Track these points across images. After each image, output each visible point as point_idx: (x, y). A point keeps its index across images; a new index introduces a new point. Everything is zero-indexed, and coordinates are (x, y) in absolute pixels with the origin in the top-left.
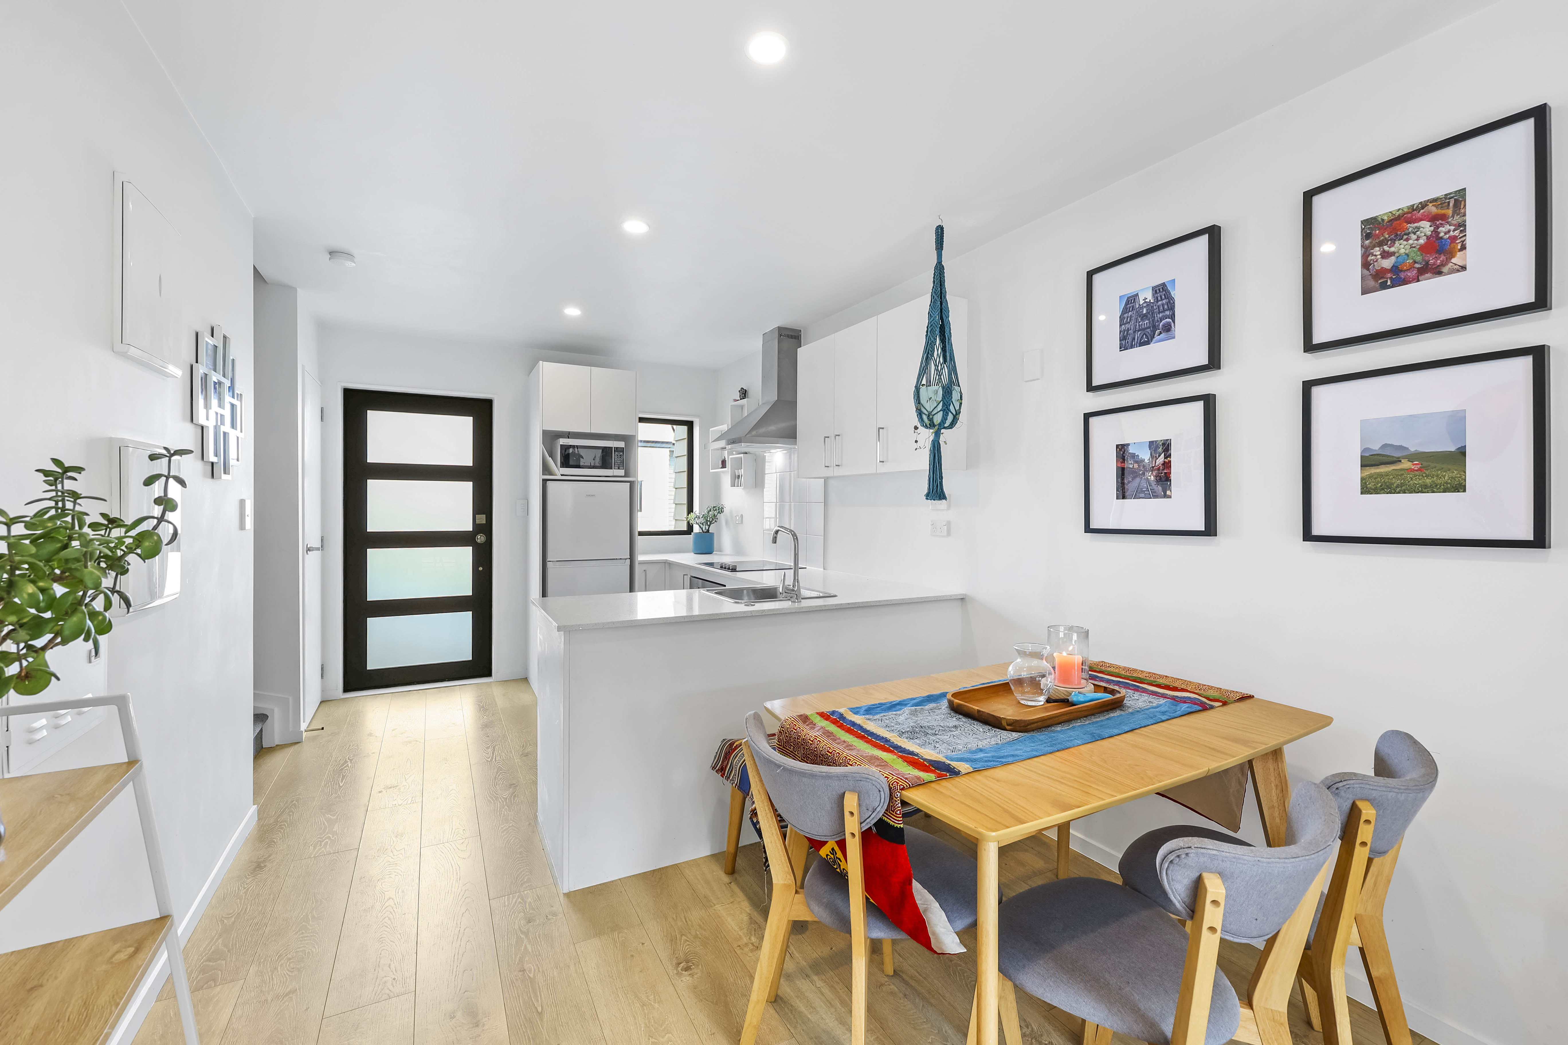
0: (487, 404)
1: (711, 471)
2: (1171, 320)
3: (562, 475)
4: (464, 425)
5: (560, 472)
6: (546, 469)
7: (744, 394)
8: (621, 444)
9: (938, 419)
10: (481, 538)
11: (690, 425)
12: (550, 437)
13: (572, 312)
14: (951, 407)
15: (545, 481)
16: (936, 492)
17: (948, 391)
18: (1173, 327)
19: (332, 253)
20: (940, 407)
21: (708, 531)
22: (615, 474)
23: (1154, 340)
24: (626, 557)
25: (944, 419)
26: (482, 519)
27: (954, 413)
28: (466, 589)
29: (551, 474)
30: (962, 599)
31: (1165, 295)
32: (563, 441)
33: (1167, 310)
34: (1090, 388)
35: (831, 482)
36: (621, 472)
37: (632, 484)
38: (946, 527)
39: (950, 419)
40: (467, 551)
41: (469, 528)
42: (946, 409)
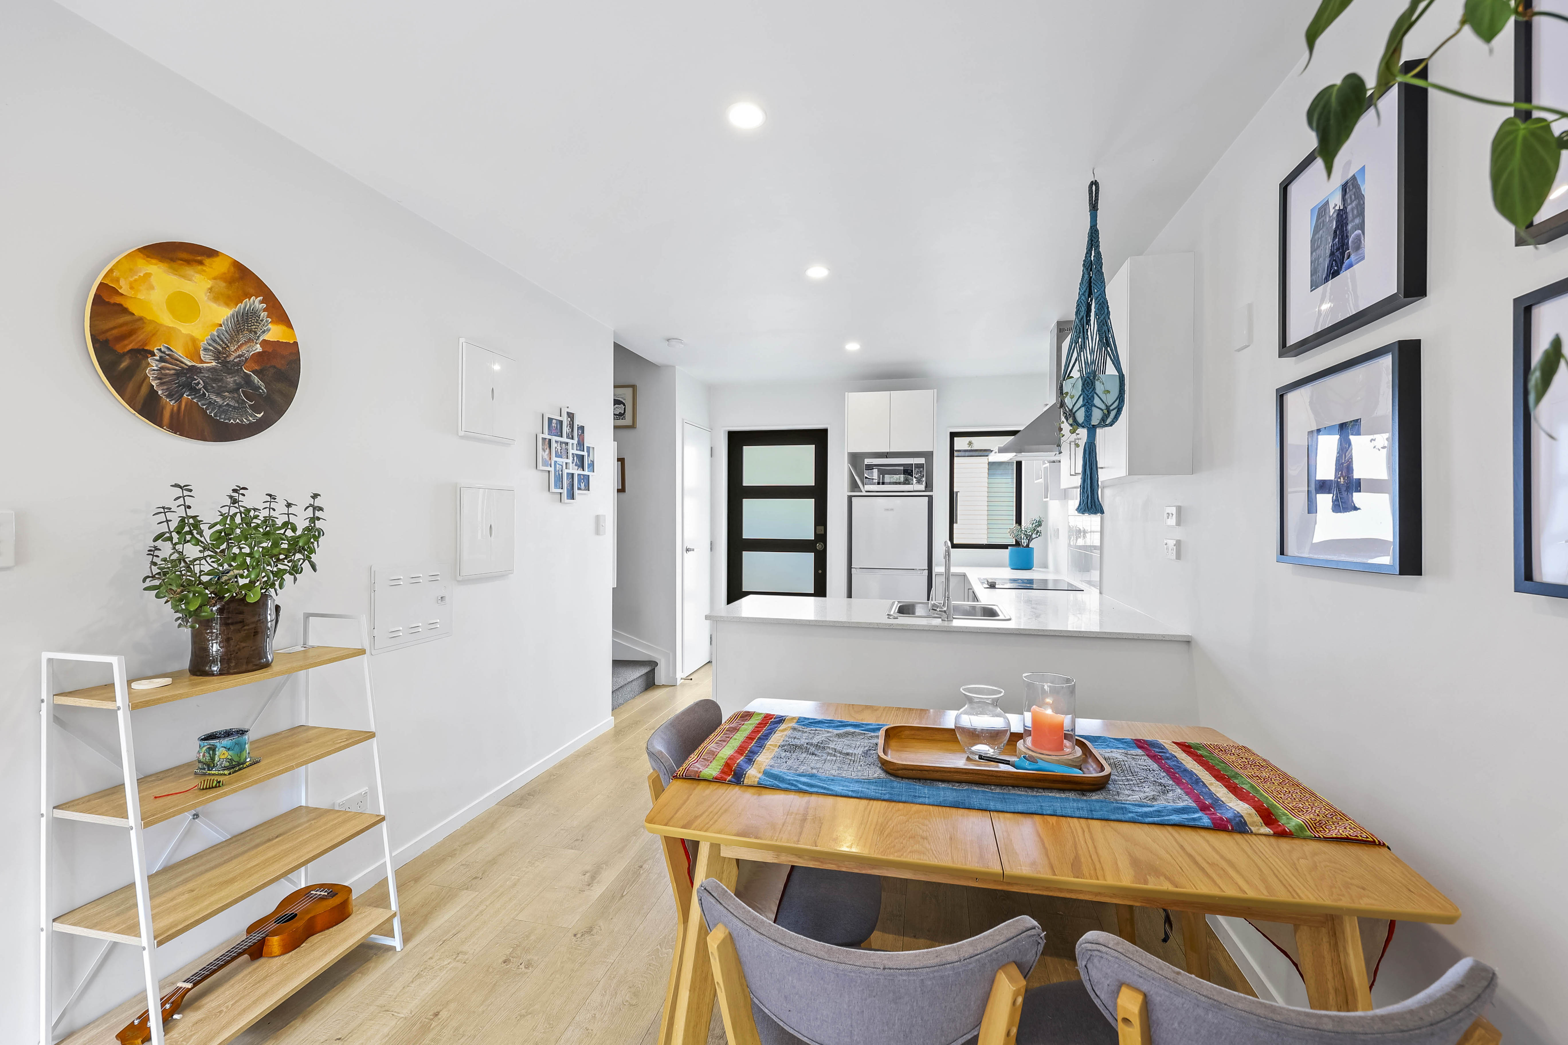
0: (825, 434)
1: (1035, 482)
2: (1360, 231)
3: (867, 492)
4: (808, 451)
5: (864, 488)
8: (922, 461)
9: (1081, 416)
10: (819, 546)
12: (855, 458)
13: (853, 347)
14: (1097, 401)
15: (850, 498)
17: (1088, 382)
18: (1363, 242)
19: (668, 340)
20: (1081, 402)
21: (1028, 546)
22: (915, 489)
23: (1344, 266)
24: (924, 568)
25: (1088, 416)
26: (820, 530)
27: (1103, 407)
29: (859, 490)
30: (1187, 642)
31: (1354, 194)
32: (867, 461)
33: (1356, 217)
34: (1285, 349)
36: (922, 487)
37: (930, 498)
38: (1175, 547)
39: (1097, 416)
40: (810, 556)
41: (812, 537)
42: (1088, 404)
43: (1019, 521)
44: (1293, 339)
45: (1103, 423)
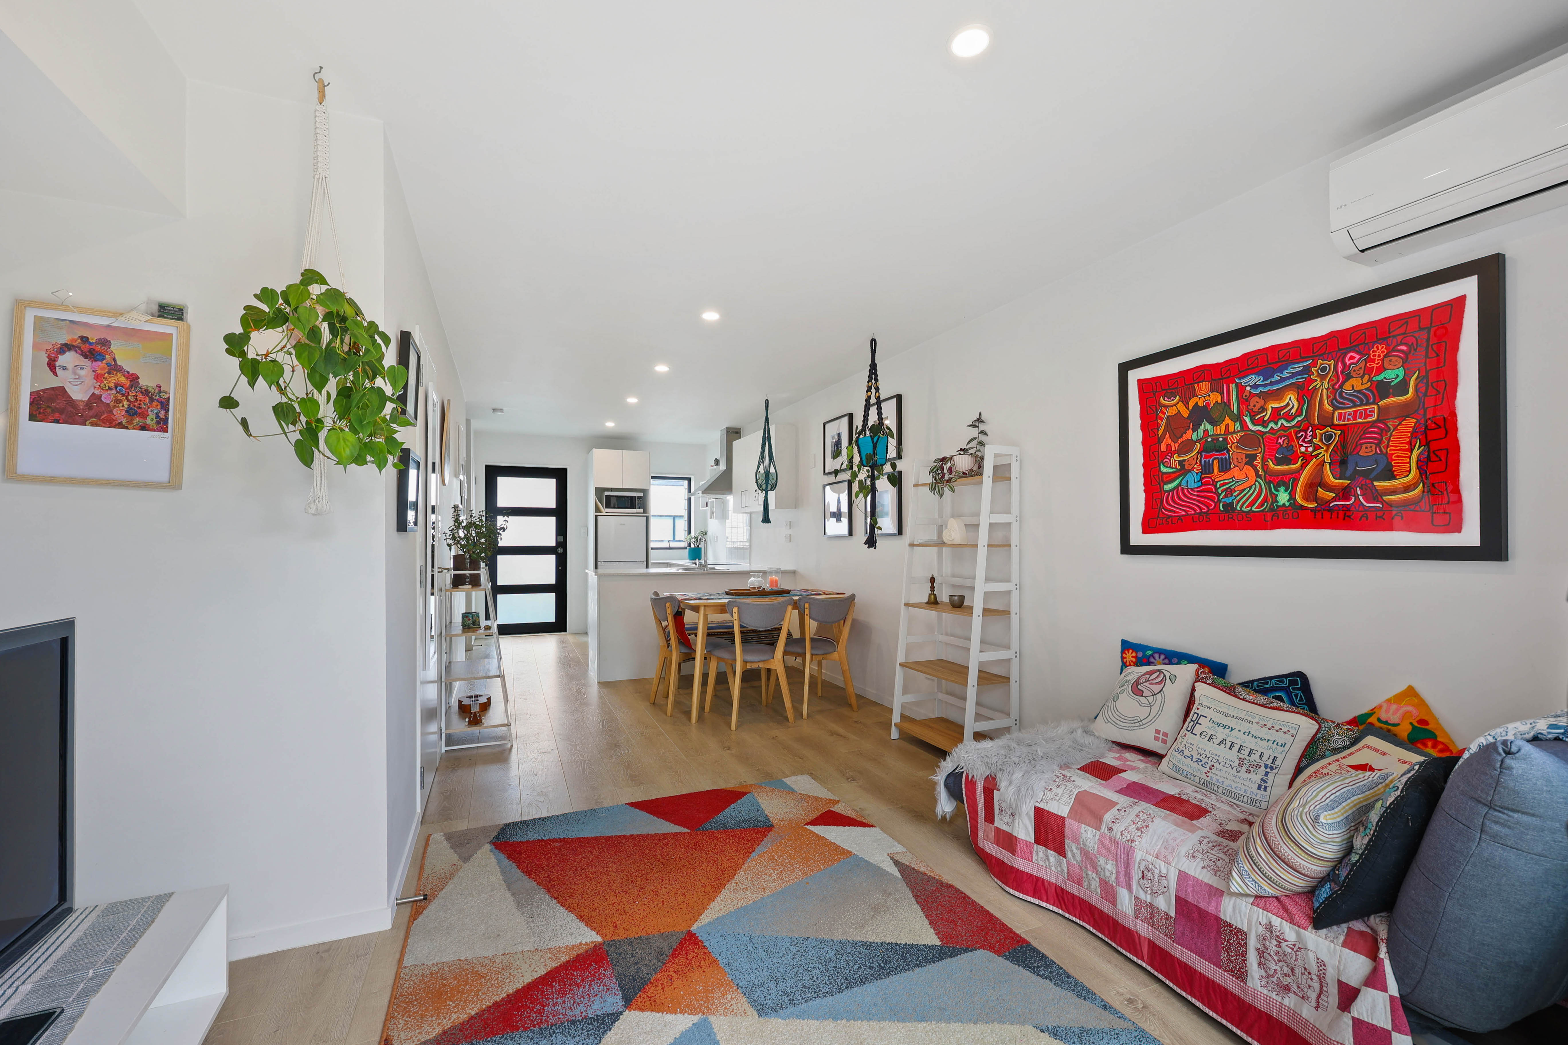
0: (564, 471)
1: (700, 510)
3: (606, 513)
4: (551, 484)
5: (605, 511)
6: (597, 509)
7: (717, 462)
8: (641, 494)
9: (764, 487)
10: (560, 550)
11: (689, 480)
12: (599, 491)
13: (610, 424)
14: (770, 482)
15: (596, 516)
16: (766, 519)
17: (766, 475)
19: (494, 410)
20: (764, 481)
22: (637, 512)
24: (643, 561)
26: (561, 539)
27: (771, 484)
28: (552, 580)
29: (600, 512)
30: (794, 572)
31: (840, 438)
32: (607, 493)
33: (840, 444)
34: (825, 473)
35: (753, 515)
36: (641, 511)
37: (647, 517)
38: (788, 537)
39: (769, 487)
40: (552, 558)
41: (553, 544)
42: (767, 483)
43: (689, 532)
44: (827, 472)
45: (771, 490)
